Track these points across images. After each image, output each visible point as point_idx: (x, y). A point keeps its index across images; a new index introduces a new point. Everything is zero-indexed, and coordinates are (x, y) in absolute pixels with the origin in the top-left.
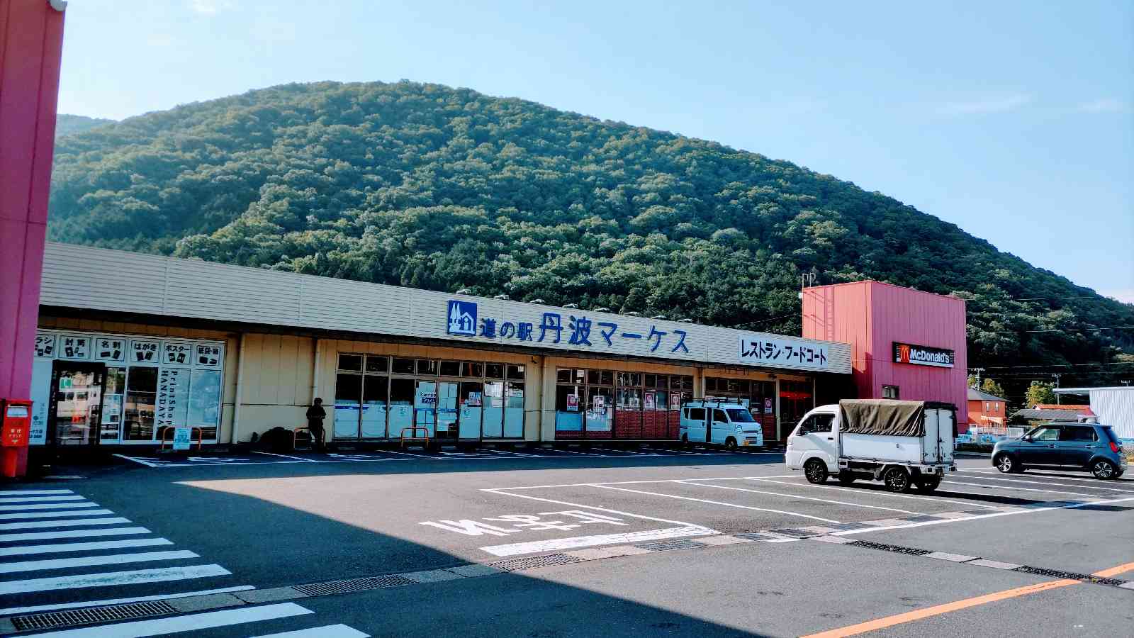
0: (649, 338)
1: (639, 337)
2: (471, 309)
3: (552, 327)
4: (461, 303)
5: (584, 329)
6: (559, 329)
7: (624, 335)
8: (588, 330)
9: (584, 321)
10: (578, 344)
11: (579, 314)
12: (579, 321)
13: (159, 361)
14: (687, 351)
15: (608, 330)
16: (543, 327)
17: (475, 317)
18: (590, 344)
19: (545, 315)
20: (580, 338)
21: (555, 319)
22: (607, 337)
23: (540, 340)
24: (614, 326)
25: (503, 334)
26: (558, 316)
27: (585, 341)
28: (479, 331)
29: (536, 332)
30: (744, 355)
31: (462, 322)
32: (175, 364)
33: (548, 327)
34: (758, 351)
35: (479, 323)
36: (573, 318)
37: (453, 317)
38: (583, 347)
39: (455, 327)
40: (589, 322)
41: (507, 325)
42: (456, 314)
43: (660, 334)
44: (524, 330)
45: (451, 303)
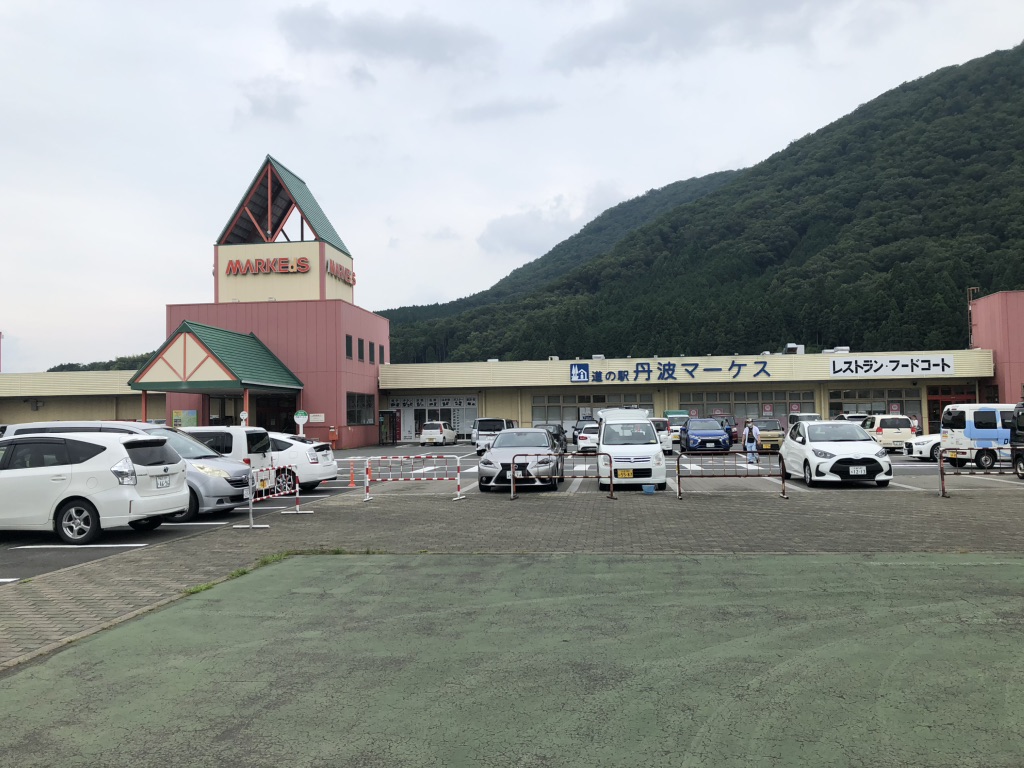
0: (730, 369)
1: (720, 370)
2: (585, 367)
3: (644, 371)
4: (578, 365)
5: (670, 369)
6: (649, 372)
7: (705, 370)
8: (673, 371)
9: (669, 364)
10: (666, 379)
11: (665, 361)
12: (665, 365)
13: (451, 406)
14: (769, 375)
15: (690, 369)
16: (637, 372)
17: (587, 370)
18: (675, 379)
19: (638, 364)
20: (666, 375)
21: (646, 367)
22: (691, 373)
23: (635, 379)
24: (696, 365)
25: (608, 379)
26: (648, 364)
27: (671, 376)
28: (591, 378)
29: (632, 376)
30: (835, 372)
31: (579, 375)
32: (459, 407)
33: (641, 371)
34: (853, 367)
35: (591, 374)
36: (660, 364)
37: (573, 372)
38: (670, 381)
39: (575, 378)
40: (674, 365)
41: (610, 373)
42: (575, 371)
43: (740, 366)
44: (622, 375)
45: (572, 365)
